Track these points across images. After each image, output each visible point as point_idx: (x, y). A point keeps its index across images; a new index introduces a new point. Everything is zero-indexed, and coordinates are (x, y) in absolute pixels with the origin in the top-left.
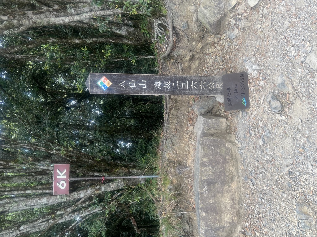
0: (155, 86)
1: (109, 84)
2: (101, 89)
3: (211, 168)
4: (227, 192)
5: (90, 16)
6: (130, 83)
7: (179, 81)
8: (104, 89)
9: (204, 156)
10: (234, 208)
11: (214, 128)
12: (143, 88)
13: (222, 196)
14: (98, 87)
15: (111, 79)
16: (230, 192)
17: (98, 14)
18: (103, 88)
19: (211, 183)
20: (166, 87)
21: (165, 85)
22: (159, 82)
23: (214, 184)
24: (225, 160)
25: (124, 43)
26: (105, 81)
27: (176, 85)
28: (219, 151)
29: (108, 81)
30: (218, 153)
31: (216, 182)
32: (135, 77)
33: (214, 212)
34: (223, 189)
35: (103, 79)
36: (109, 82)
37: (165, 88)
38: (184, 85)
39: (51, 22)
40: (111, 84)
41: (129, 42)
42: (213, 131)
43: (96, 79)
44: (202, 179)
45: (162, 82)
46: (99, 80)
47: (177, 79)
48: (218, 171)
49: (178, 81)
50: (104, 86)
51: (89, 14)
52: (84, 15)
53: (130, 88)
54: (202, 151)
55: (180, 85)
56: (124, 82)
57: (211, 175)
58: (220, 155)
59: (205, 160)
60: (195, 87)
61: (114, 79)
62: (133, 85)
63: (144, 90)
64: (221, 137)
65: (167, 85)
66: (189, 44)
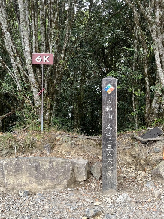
0: (108, 125)
2: (105, 86)
3: (48, 168)
4: (30, 180)
6: (110, 107)
7: (113, 143)
8: (105, 89)
9: (57, 163)
10: (18, 186)
11: (79, 172)
12: (107, 116)
13: (27, 177)
14: (107, 84)
15: (112, 93)
16: (30, 183)
19: (37, 168)
20: (108, 133)
22: (111, 128)
23: (36, 170)
24: (54, 179)
25: (146, 106)
26: (111, 89)
28: (61, 174)
29: (111, 91)
30: (59, 174)
31: (37, 172)
32: (114, 110)
33: (15, 170)
34: (32, 177)
35: (112, 88)
40: (109, 93)
41: (147, 110)
42: (76, 171)
43: (112, 83)
44: (40, 161)
45: (111, 130)
48: (46, 174)
50: (107, 88)
53: (106, 106)
54: (61, 161)
56: (111, 103)
57: (43, 168)
58: (58, 175)
59: (54, 164)
60: (108, 155)
61: (113, 95)
62: (109, 109)
63: (105, 117)
64: (71, 177)
66: (144, 153)
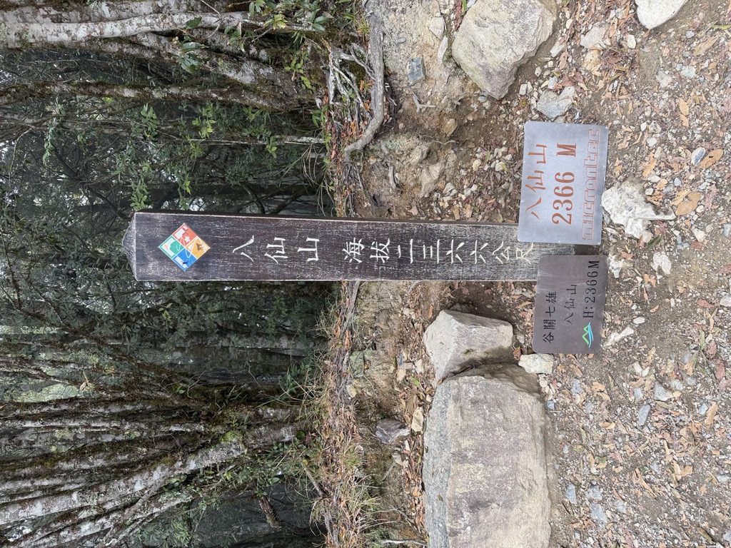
0: (345, 254)
1: (199, 247)
2: (174, 264)
5: (151, 25)
6: (269, 246)
7: (416, 239)
8: (185, 266)
12: (309, 260)
14: (163, 257)
15: (206, 235)
17: (176, 21)
18: (179, 261)
20: (377, 257)
21: (374, 253)
22: (357, 242)
26: (187, 239)
27: (405, 253)
29: (197, 238)
32: (284, 228)
35: (179, 233)
36: (201, 242)
37: (374, 259)
38: (428, 253)
39: (30, 34)
40: (206, 248)
43: (158, 232)
45: (367, 243)
46: (165, 237)
47: (411, 234)
49: (412, 241)
50: (182, 255)
51: (149, 21)
52: (134, 23)
53: (267, 260)
55: (418, 250)
56: (252, 241)
60: (457, 256)
61: (217, 233)
62: (278, 250)
63: (314, 268)
65: (381, 251)
